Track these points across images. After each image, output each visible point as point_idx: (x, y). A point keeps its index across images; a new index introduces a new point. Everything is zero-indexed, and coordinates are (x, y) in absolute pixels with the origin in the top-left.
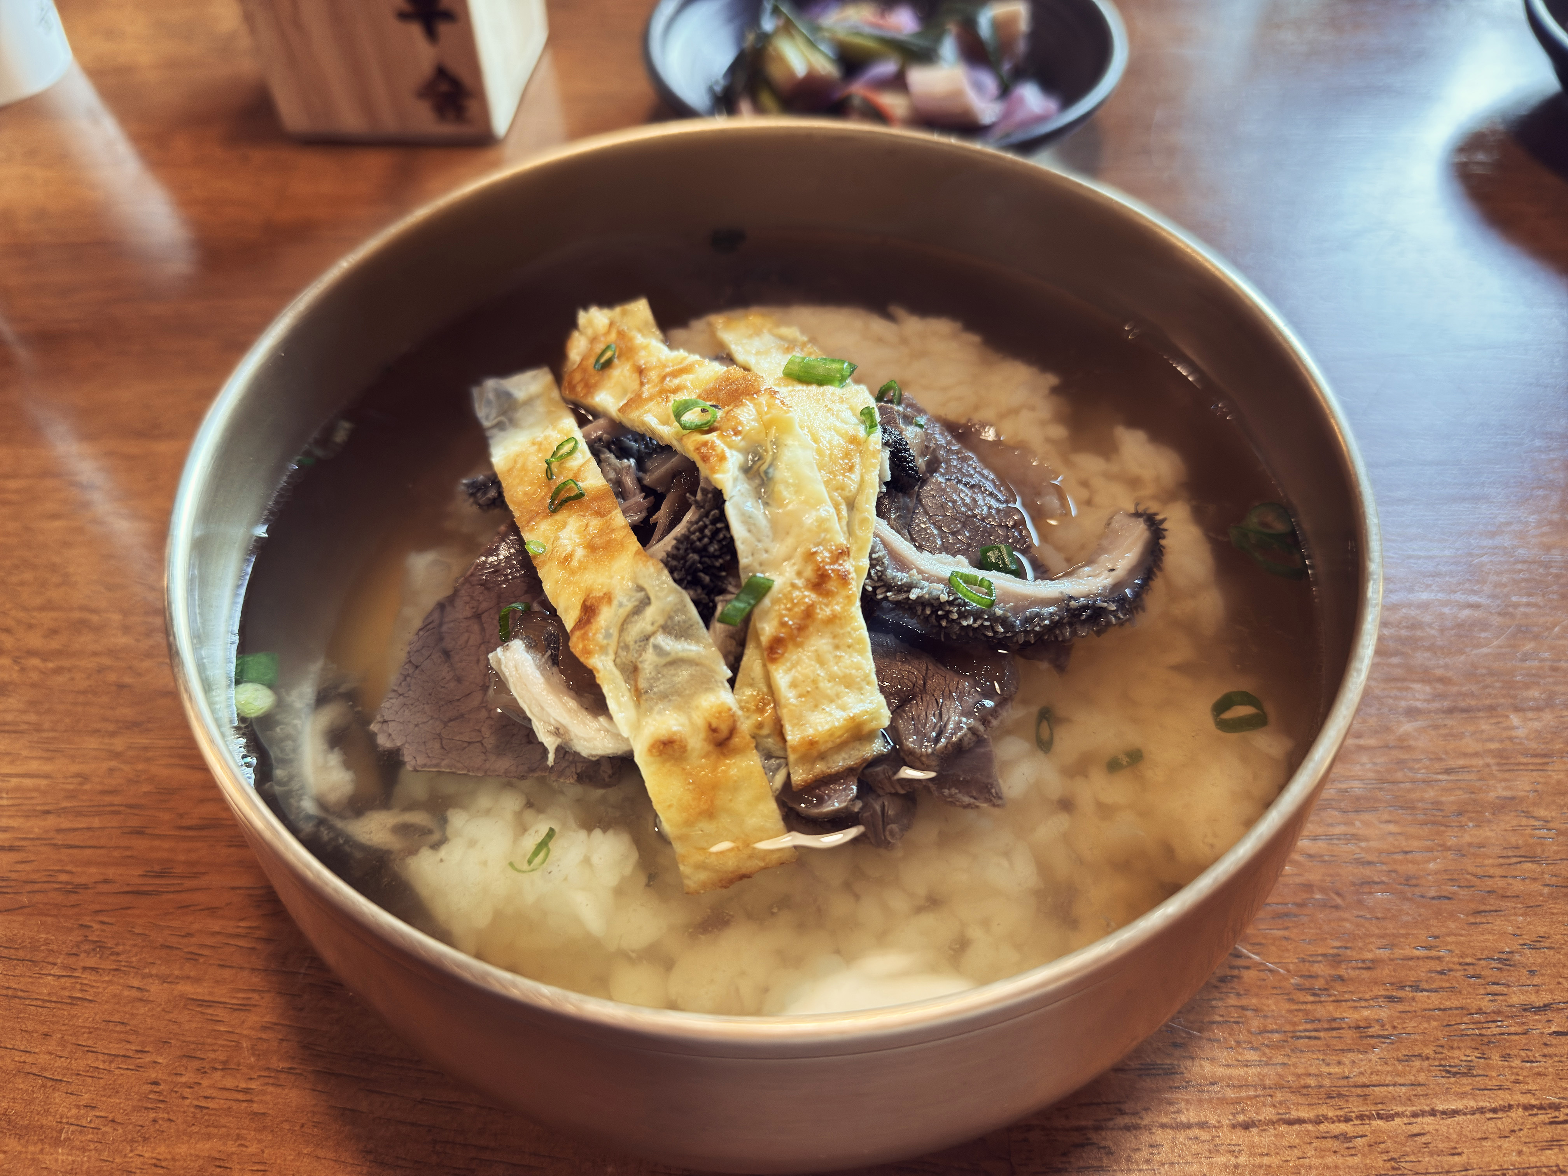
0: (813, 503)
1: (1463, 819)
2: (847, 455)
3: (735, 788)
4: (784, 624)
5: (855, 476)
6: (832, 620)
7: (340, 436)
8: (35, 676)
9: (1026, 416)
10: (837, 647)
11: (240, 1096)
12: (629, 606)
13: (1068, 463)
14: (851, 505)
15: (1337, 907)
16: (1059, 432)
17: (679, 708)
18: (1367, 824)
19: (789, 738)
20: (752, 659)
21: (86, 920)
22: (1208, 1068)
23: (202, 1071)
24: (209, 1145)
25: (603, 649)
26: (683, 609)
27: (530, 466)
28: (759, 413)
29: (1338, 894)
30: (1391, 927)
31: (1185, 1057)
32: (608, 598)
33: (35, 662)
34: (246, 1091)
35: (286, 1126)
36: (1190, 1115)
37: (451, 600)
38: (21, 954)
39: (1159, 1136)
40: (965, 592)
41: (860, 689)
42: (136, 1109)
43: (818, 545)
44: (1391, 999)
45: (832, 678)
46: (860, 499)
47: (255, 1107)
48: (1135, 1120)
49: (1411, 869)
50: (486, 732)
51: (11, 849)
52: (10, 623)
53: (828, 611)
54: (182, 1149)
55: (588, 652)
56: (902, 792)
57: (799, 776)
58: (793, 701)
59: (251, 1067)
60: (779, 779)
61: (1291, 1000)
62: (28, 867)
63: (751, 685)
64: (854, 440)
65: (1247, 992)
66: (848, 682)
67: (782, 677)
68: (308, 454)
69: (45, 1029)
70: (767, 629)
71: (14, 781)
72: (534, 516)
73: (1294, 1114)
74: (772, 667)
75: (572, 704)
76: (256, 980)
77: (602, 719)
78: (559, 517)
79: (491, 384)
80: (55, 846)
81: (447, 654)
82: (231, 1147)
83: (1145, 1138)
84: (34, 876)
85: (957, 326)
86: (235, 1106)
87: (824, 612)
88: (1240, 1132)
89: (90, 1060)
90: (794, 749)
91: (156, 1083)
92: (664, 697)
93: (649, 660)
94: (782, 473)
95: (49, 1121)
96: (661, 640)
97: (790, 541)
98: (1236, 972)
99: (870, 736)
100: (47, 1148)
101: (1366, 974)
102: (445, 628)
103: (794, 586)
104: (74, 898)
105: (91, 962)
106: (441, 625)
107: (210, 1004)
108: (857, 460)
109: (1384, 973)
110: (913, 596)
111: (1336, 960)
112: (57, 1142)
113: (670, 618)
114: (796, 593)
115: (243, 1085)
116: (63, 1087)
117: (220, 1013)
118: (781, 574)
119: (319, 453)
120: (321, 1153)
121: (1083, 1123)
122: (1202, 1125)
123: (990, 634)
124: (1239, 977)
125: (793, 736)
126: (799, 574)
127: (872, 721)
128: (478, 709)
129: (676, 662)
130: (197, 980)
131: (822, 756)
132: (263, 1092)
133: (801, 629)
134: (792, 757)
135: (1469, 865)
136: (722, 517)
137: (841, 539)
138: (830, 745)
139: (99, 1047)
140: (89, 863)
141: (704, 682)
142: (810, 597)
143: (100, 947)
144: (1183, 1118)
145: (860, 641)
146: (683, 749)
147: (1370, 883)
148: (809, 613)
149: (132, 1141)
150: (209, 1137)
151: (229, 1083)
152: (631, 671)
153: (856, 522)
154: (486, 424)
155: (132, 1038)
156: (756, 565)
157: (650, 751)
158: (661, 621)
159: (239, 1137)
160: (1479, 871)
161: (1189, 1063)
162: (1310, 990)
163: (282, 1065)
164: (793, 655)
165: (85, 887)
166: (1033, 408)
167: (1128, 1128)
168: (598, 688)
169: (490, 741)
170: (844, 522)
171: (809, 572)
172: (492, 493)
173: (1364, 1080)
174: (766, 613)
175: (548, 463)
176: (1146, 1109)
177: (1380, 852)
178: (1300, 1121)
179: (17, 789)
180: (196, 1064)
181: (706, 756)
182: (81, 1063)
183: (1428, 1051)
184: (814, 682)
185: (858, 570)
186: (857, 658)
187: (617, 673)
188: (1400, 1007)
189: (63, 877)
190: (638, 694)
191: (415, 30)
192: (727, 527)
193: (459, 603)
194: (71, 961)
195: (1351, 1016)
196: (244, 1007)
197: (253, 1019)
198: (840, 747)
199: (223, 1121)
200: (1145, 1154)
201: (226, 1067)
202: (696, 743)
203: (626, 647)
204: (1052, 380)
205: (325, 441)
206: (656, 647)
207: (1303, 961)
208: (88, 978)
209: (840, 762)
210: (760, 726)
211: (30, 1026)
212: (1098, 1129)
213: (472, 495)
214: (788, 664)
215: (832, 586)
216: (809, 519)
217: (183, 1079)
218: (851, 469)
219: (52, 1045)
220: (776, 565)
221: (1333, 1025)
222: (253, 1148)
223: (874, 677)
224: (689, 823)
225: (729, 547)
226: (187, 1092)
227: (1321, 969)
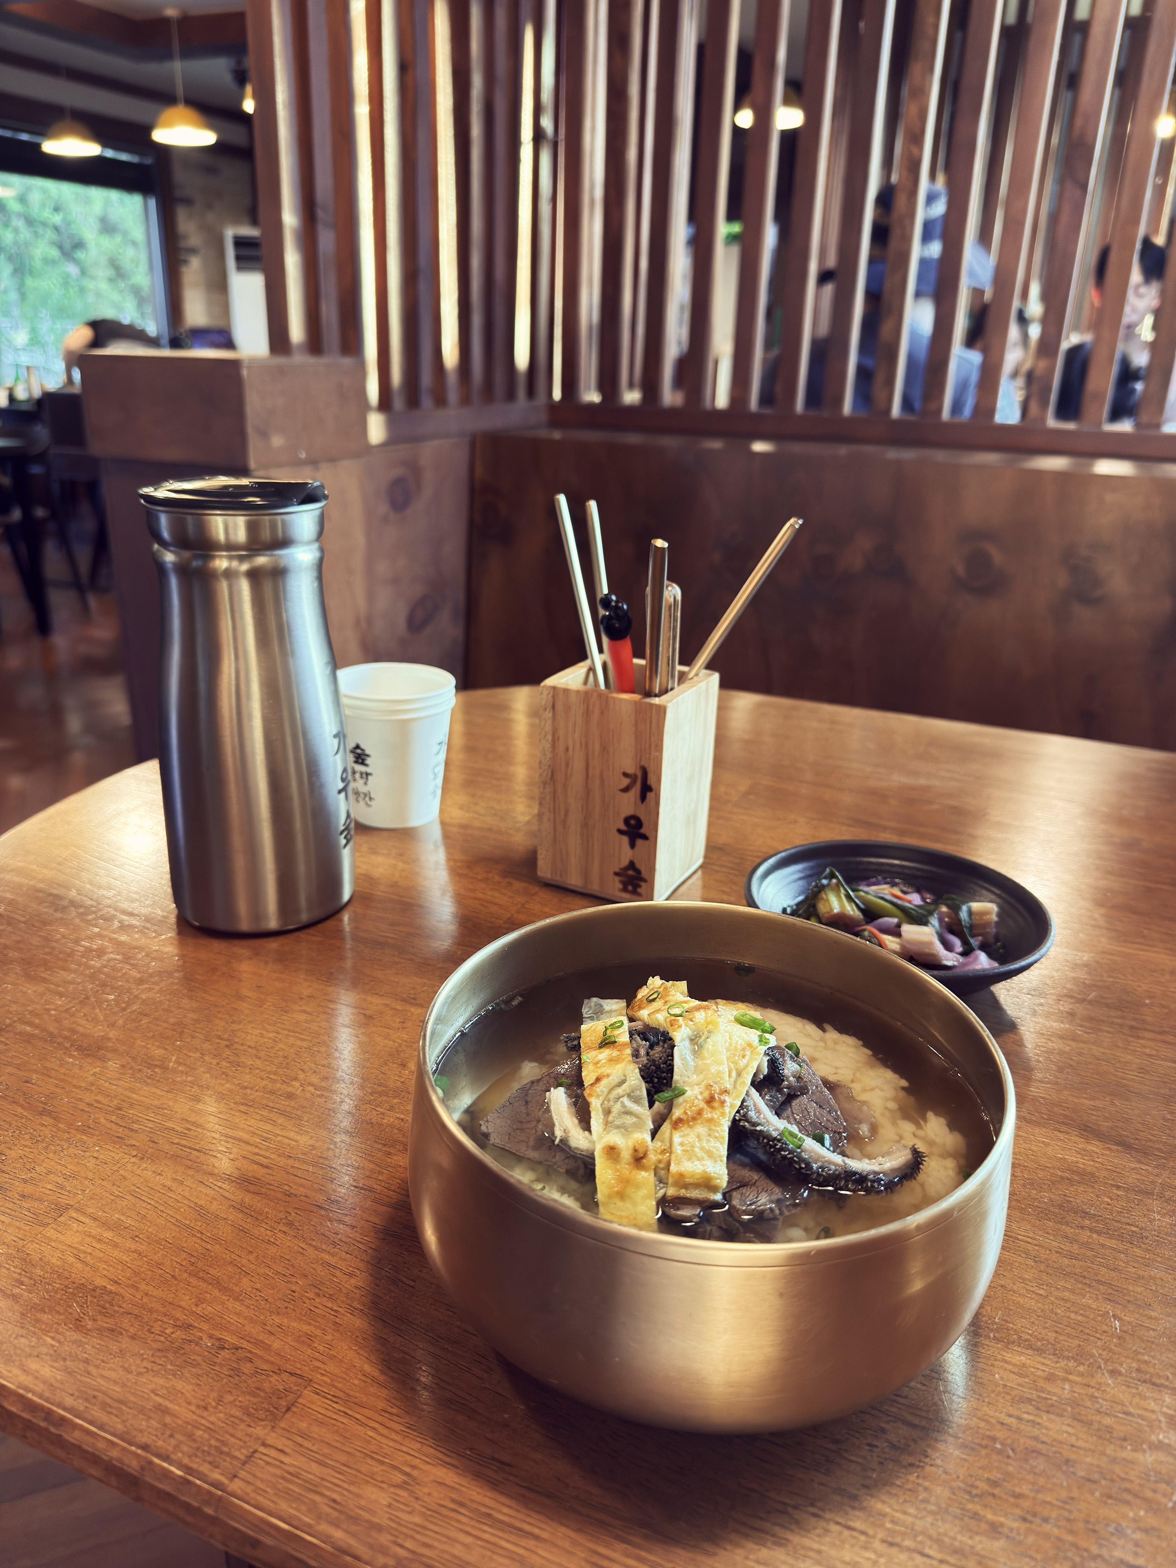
0: (720, 1063)
1: (1125, 1444)
2: (744, 1049)
3: (638, 1187)
4: (685, 1113)
5: (745, 1061)
6: (710, 1120)
7: (515, 1003)
8: (308, 1095)
9: (878, 1092)
10: (709, 1135)
11: (333, 1313)
12: (617, 1081)
13: (894, 1123)
14: (739, 1074)
15: (1008, 1457)
16: (892, 1105)
17: (623, 1135)
18: (1050, 1420)
19: (671, 1168)
20: (666, 1127)
21: (290, 1210)
22: (879, 1506)
23: (318, 1295)
24: (308, 1327)
25: (598, 1096)
26: (640, 1090)
27: (597, 1029)
28: (706, 1017)
29: (1013, 1450)
30: (1042, 1481)
31: (868, 1495)
32: (608, 1076)
33: (311, 1089)
34: (336, 1311)
35: (349, 1334)
36: (857, 1524)
37: (538, 1081)
38: (253, 1213)
39: (834, 1528)
40: (787, 1139)
41: (716, 1161)
42: (280, 1299)
43: (716, 1083)
44: (1024, 1520)
45: (702, 1148)
46: (744, 1074)
47: (337, 1320)
48: (820, 1513)
49: (1073, 1456)
50: (532, 1139)
51: (267, 1167)
52: (306, 1067)
53: (710, 1115)
54: (295, 1324)
55: (590, 1095)
56: (724, 1227)
57: (671, 1192)
58: (679, 1152)
59: (343, 1302)
60: (661, 1193)
61: (954, 1494)
62: (271, 1178)
63: (662, 1141)
64: (750, 1045)
65: (924, 1478)
66: (710, 1154)
67: (677, 1138)
68: (497, 1004)
69: (251, 1249)
70: (677, 1113)
71: (279, 1138)
72: (590, 1048)
73: (927, 1551)
74: (674, 1132)
75: (576, 1121)
76: (362, 1265)
77: (587, 1133)
78: (602, 1050)
79: (595, 1000)
80: (288, 1173)
81: (527, 1102)
82: (318, 1332)
83: (823, 1524)
84: (272, 1183)
85: (860, 1043)
86: (328, 1315)
87: (708, 1114)
88: (885, 1545)
89: (267, 1271)
90: (673, 1177)
91: (294, 1292)
92: (618, 1127)
93: (616, 1108)
94: (709, 1045)
95: (237, 1289)
96: (625, 1100)
97: (701, 1076)
98: (922, 1464)
99: (714, 1189)
100: (231, 1300)
101: (1012, 1500)
102: (530, 1092)
103: (697, 1098)
104: (288, 1199)
105: (284, 1229)
106: (529, 1089)
107: (335, 1267)
108: (748, 1053)
109: (1027, 1504)
110: (758, 1128)
111: (995, 1484)
112: (236, 1299)
113: (633, 1092)
114: (696, 1101)
115: (335, 1308)
116: (250, 1277)
117: (338, 1273)
118: (692, 1090)
119: (503, 1006)
120: (362, 1352)
121: (787, 1501)
122: (863, 1533)
123: (797, 1166)
124: (923, 1467)
125: (673, 1168)
126: (701, 1093)
127: (717, 1179)
128: (531, 1129)
129: (628, 1113)
130: (333, 1255)
131: (686, 1186)
132: (344, 1315)
133: (694, 1119)
134: (670, 1180)
135: (1117, 1469)
136: (672, 1055)
137: (728, 1086)
138: (691, 1181)
139: (274, 1266)
140: (302, 1185)
141: (638, 1126)
142: (702, 1105)
143: (290, 1224)
144: (851, 1524)
145: (723, 1138)
146: (619, 1154)
147: (1039, 1453)
148: (700, 1113)
149: (272, 1312)
150: (310, 1324)
151: (329, 1305)
152: (607, 1112)
153: (739, 1082)
154: (585, 1015)
155: (291, 1268)
156: (681, 1082)
157: (604, 1148)
158: (628, 1091)
159: (324, 1329)
160: (1123, 1476)
161: (869, 1498)
162: (969, 1493)
163: (358, 1306)
164: (685, 1130)
165: (296, 1196)
166: (882, 1090)
167: (815, 1515)
168: (589, 1113)
169: (531, 1143)
170: (732, 1080)
171: (706, 1094)
172: (575, 1043)
173: (983, 1553)
174: (679, 1105)
175: (606, 1029)
176: (830, 1510)
177: (1055, 1440)
178: (928, 1556)
179: (279, 1142)
180: (317, 1291)
181: (629, 1164)
182: (262, 1271)
183: (1039, 1557)
184: (693, 1146)
185: (732, 1106)
186: (718, 1144)
187: (600, 1109)
188: (1028, 1525)
189: (286, 1188)
190: (607, 1123)
191: (625, 840)
192: (672, 1060)
193: (541, 1083)
194: (276, 1225)
195: (990, 1516)
196: (351, 1275)
197: (353, 1281)
198: (696, 1186)
199: (319, 1320)
200: (818, 1531)
201: (330, 1298)
202: (626, 1155)
203: (609, 1101)
204: (904, 1083)
205: (508, 1002)
206: (622, 1102)
207: (971, 1476)
208: (280, 1235)
209: (695, 1194)
210: (660, 1161)
211: (245, 1245)
212: (795, 1507)
213: (566, 1042)
214: (682, 1134)
215: (716, 1104)
216: (713, 1069)
217: (307, 1295)
218: (744, 1056)
219: (251, 1257)
220: (692, 1085)
221: (975, 1516)
222: (329, 1337)
223: (725, 1159)
224: (610, 1197)
225: (670, 1070)
226: (307, 1301)
227: (983, 1486)
